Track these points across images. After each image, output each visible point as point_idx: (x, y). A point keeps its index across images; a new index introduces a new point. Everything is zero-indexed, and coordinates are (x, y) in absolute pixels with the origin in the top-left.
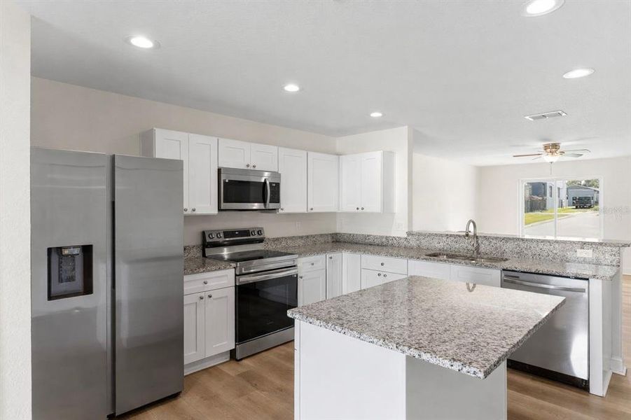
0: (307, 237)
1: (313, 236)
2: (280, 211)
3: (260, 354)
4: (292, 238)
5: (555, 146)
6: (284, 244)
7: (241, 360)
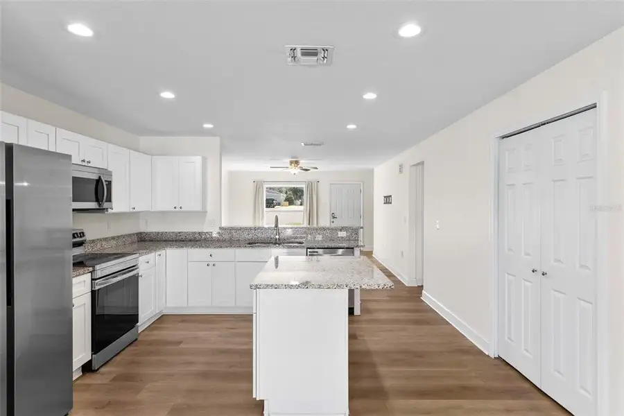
0: (118, 237)
1: (123, 236)
2: (110, 211)
3: (113, 360)
4: (106, 239)
5: (297, 162)
6: (99, 245)
7: (98, 369)
